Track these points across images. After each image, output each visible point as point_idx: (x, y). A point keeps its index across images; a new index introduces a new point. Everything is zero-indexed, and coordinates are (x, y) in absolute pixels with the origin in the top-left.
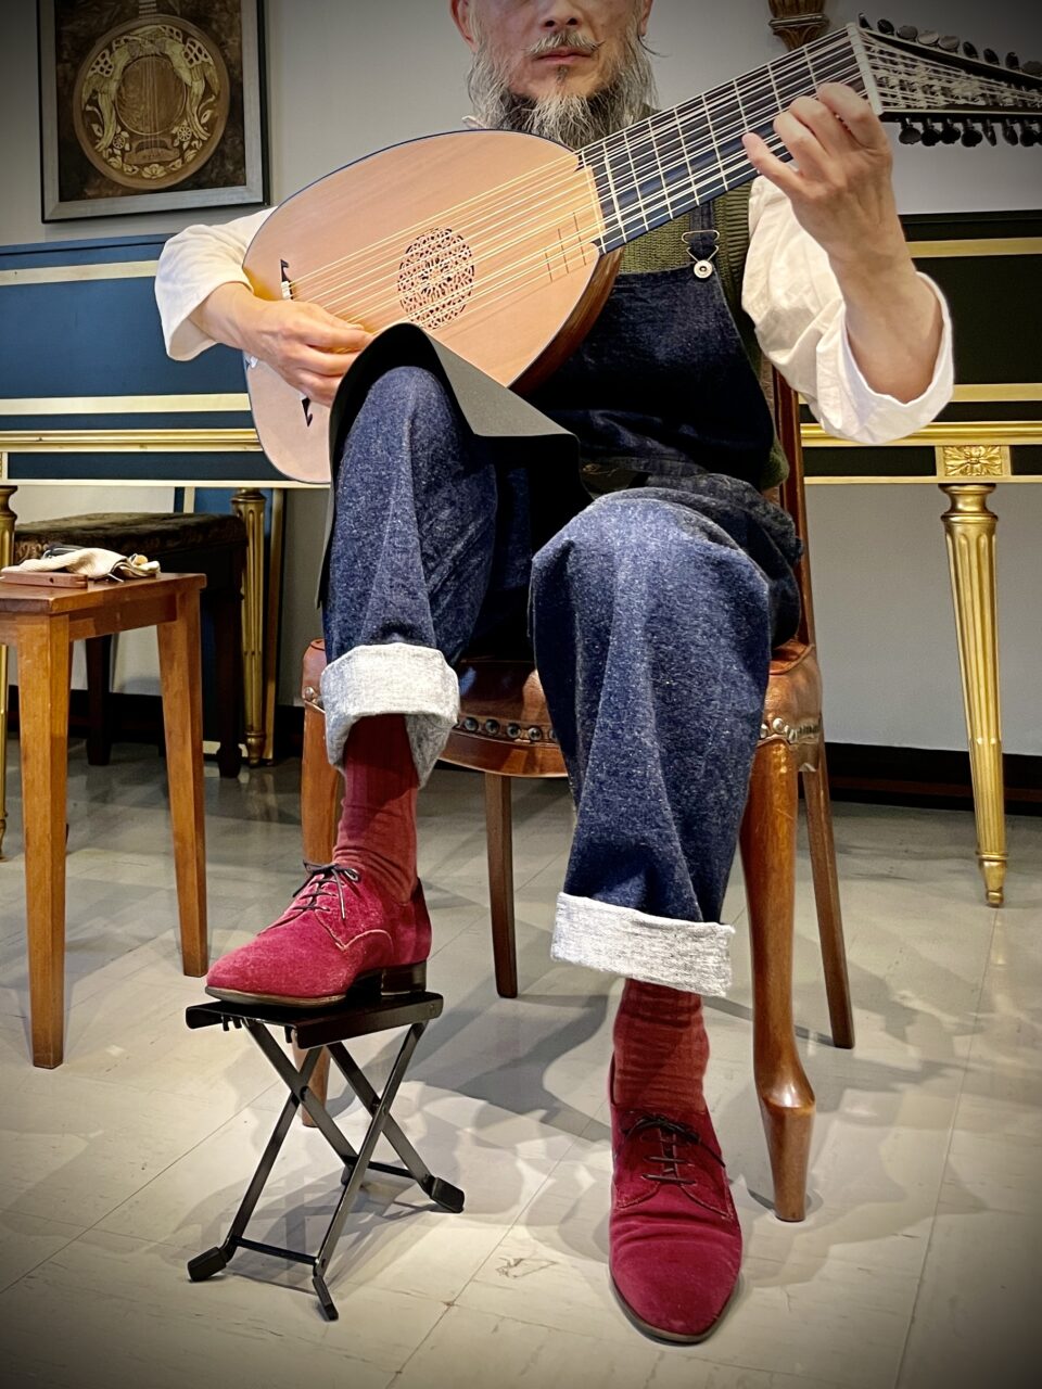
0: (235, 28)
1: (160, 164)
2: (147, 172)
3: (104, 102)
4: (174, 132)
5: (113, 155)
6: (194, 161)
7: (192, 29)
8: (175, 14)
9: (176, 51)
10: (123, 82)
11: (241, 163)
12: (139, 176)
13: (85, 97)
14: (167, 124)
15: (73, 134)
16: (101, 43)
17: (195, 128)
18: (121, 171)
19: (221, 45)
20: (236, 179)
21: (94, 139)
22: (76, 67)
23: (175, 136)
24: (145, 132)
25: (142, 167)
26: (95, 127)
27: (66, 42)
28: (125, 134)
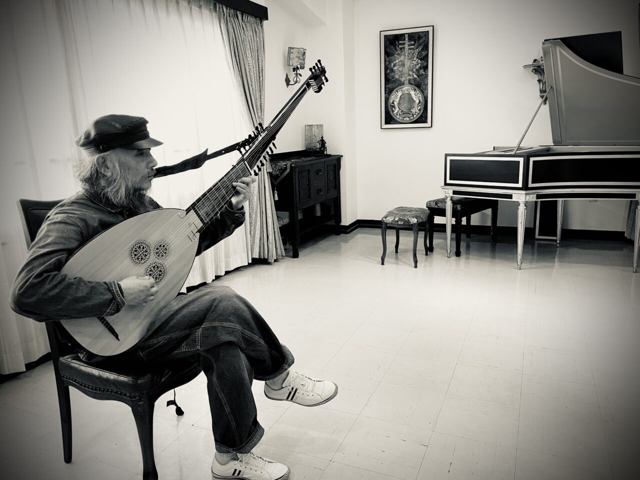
0: (426, 89)
1: (409, 117)
2: (405, 119)
3: (396, 103)
4: (412, 110)
5: (397, 115)
6: (416, 117)
7: (416, 88)
8: (412, 85)
9: (412, 93)
10: (400, 99)
11: (426, 118)
12: (403, 120)
13: (391, 102)
14: (410, 109)
15: (388, 110)
16: (395, 90)
17: (416, 110)
18: (399, 118)
19: (423, 92)
20: (425, 121)
21: (393, 111)
22: (389, 95)
23: (411, 112)
24: (405, 110)
25: (404, 118)
26: (393, 109)
27: (387, 89)
28: (400, 111)
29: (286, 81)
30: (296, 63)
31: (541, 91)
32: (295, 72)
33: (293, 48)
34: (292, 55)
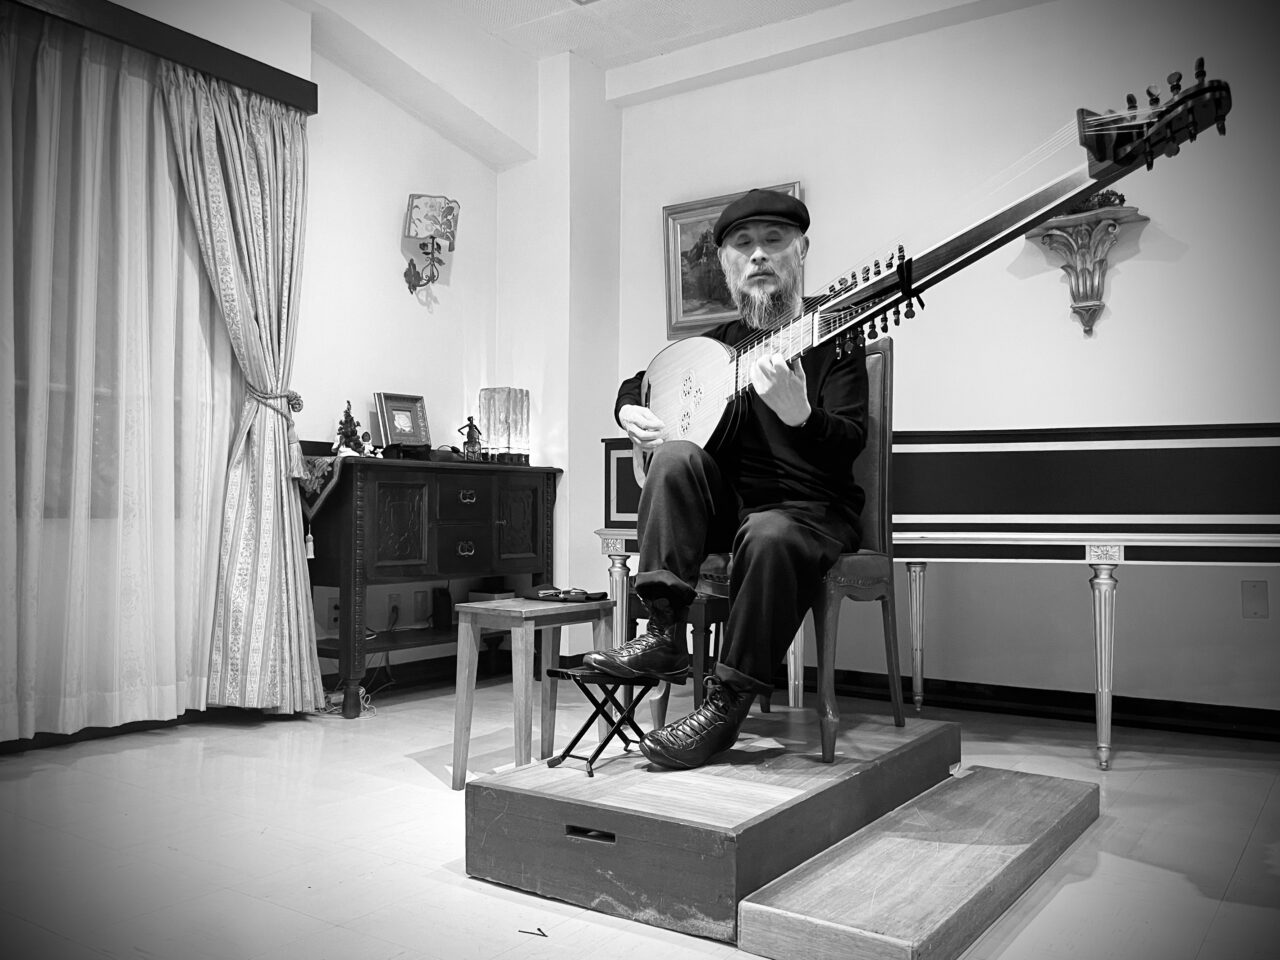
29: (406, 275)
30: (423, 230)
31: (1075, 297)
32: (430, 256)
33: (419, 197)
34: (416, 214)
